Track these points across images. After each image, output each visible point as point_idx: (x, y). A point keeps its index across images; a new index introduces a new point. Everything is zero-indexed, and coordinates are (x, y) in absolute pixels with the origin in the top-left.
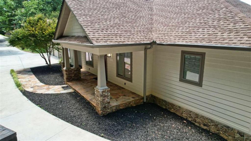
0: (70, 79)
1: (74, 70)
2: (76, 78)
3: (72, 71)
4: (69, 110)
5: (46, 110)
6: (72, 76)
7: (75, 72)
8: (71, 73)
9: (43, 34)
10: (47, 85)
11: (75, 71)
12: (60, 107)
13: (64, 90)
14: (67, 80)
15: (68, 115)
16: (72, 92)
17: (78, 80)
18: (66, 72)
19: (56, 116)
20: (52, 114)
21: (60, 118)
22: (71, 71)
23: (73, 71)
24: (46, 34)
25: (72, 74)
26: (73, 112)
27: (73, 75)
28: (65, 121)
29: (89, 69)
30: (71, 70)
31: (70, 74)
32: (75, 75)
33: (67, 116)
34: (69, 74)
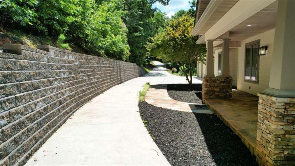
0: (212, 96)
1: (219, 80)
2: (222, 95)
3: (216, 82)
4: (188, 140)
5: (148, 130)
6: (215, 90)
7: (222, 84)
8: (214, 84)
9: (185, 36)
10: (174, 100)
11: (222, 82)
12: (174, 130)
13: (197, 109)
14: (206, 95)
15: (181, 150)
16: (209, 114)
17: (225, 99)
18: (206, 82)
19: (158, 145)
20: (153, 139)
21: (162, 150)
22: (214, 82)
23: (218, 82)
24: (188, 36)
25: (216, 87)
26: (194, 146)
27: (218, 90)
28: (169, 160)
29: (250, 88)
30: (215, 80)
31: (212, 87)
32: (220, 89)
33: (178, 152)
34: (210, 86)
